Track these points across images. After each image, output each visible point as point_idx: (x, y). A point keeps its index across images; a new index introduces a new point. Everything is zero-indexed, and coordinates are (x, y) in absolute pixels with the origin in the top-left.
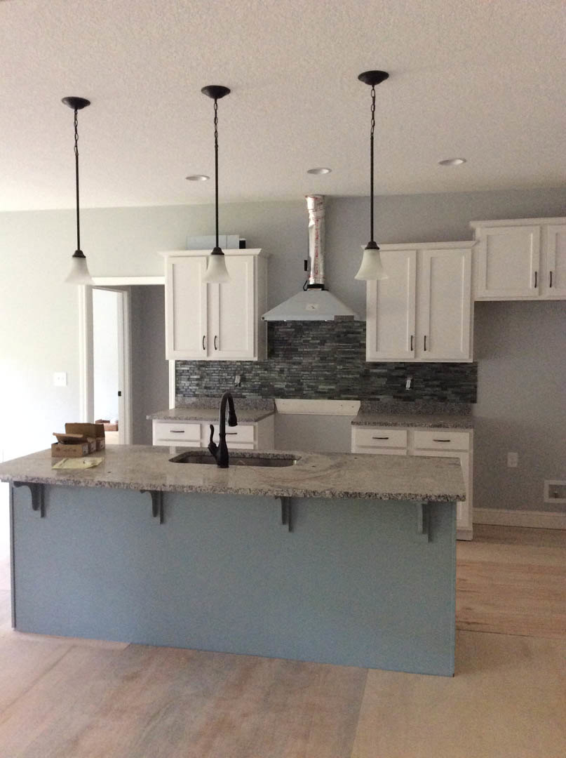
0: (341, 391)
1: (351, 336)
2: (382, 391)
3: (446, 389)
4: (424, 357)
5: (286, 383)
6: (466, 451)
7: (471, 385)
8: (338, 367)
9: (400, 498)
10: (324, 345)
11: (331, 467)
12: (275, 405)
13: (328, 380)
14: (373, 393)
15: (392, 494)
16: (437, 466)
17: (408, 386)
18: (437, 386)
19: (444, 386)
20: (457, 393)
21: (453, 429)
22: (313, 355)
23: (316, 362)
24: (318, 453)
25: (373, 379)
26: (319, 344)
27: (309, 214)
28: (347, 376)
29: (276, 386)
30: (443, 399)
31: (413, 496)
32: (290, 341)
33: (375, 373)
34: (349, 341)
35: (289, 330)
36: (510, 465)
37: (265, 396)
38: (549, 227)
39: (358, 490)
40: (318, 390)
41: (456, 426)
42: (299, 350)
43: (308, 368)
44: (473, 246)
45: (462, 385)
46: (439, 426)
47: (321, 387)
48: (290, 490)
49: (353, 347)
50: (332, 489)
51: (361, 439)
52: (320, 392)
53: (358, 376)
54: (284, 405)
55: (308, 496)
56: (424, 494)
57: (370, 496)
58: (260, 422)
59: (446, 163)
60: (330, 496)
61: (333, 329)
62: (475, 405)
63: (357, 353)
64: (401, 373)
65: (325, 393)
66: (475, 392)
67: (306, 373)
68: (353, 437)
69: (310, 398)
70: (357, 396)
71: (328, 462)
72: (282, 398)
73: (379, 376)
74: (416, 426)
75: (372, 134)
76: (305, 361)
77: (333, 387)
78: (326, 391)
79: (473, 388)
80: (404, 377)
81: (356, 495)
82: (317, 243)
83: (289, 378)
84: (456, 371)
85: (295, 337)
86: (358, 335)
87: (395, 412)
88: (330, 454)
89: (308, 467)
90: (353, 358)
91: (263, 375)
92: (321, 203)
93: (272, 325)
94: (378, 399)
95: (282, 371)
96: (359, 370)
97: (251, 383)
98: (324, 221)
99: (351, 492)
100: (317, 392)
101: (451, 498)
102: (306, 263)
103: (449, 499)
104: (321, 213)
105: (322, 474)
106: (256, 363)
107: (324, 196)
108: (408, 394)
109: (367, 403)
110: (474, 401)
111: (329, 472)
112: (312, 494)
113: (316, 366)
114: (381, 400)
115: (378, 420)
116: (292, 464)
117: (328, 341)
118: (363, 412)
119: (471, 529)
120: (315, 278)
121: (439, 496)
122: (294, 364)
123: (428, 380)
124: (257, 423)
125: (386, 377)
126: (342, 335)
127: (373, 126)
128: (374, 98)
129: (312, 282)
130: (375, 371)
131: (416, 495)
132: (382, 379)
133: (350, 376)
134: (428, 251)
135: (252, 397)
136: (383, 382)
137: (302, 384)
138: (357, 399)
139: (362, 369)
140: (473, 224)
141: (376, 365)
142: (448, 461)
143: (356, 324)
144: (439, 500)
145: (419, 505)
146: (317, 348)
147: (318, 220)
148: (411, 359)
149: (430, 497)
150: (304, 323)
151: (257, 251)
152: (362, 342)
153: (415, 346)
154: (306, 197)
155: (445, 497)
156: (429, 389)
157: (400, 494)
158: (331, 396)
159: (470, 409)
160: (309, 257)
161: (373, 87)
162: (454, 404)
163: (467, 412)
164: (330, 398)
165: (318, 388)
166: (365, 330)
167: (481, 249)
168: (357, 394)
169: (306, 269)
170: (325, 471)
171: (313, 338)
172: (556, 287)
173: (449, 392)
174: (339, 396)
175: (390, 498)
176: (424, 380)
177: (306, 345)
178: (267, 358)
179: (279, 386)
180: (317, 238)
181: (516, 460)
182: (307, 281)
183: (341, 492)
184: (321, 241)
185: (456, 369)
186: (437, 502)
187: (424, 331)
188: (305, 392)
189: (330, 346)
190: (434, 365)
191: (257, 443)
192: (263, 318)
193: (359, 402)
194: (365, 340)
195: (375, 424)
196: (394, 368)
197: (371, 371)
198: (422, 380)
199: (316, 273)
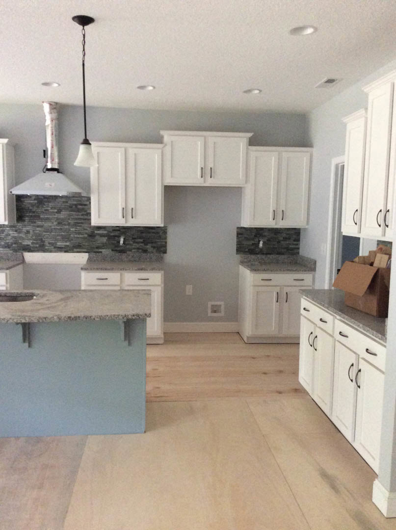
0: (73, 246)
1: (80, 207)
2: (103, 246)
3: (147, 245)
4: (132, 223)
5: (31, 241)
6: (159, 285)
7: (162, 242)
8: (71, 229)
9: (107, 318)
10: (60, 213)
11: (62, 300)
12: (23, 257)
13: (64, 238)
14: (97, 248)
15: (102, 316)
16: (135, 296)
17: (122, 242)
18: (142, 243)
19: (146, 242)
20: (154, 247)
21: (151, 271)
22: (52, 221)
23: (54, 226)
24: (52, 291)
25: (97, 237)
26: (56, 212)
27: (45, 116)
28: (78, 236)
29: (23, 243)
30: (145, 251)
31: (117, 317)
32: (34, 210)
33: (98, 234)
34: (78, 210)
35: (32, 202)
36: (187, 293)
37: (15, 251)
38: (210, 138)
39: (78, 314)
40: (57, 246)
41: (153, 269)
42: (41, 217)
43: (49, 230)
44: (163, 147)
45: (158, 242)
46: (142, 269)
47: (58, 244)
48: (27, 318)
49: (82, 215)
50: (59, 315)
51: (88, 280)
52: (58, 248)
53: (86, 236)
54: (30, 257)
55: (41, 321)
56: (124, 314)
57: (86, 318)
58: (11, 270)
59: (142, 87)
60: (58, 320)
61: (67, 202)
62: (165, 254)
63: (85, 219)
64: (117, 233)
65: (62, 248)
66: (165, 246)
67: (48, 233)
68: (83, 279)
69: (51, 252)
70: (86, 250)
71: (60, 296)
72: (29, 252)
73: (102, 236)
74: (126, 270)
75: (83, 61)
76: (47, 224)
77: (68, 244)
78: (63, 246)
79: (164, 243)
80: (119, 237)
81: (76, 318)
82: (52, 138)
83: (34, 237)
84: (153, 233)
85: (38, 207)
86: (86, 207)
87: (113, 261)
88: (61, 291)
89: (44, 300)
90: (82, 223)
91: (14, 235)
92: (55, 108)
93: (19, 198)
94: (101, 252)
95: (28, 232)
96: (87, 231)
97: (4, 241)
98: (57, 121)
99: (73, 316)
100: (55, 248)
101: (141, 316)
102: (45, 152)
103: (140, 316)
104: (55, 115)
105: (53, 305)
106: (7, 226)
107: (56, 103)
108: (122, 248)
109: (93, 255)
110: (165, 252)
111: (58, 303)
112: (44, 320)
113: (55, 228)
114: (103, 252)
115: (100, 266)
116: (32, 299)
117: (63, 210)
118: (90, 261)
119: (163, 336)
120: (52, 163)
121: (134, 316)
122: (38, 226)
123: (135, 238)
124: (8, 271)
125: (106, 236)
126: (74, 207)
127: (84, 56)
128: (84, 35)
129: (49, 166)
130: (98, 232)
131: (118, 315)
132: (103, 238)
133: (81, 236)
134: (134, 149)
135: (5, 252)
136: (105, 240)
137: (44, 242)
138: (86, 252)
139: (89, 231)
140: (162, 132)
141: (99, 228)
142: (144, 292)
143: (83, 199)
144: (134, 318)
145: (121, 322)
146: (55, 215)
147: (52, 121)
148: (123, 224)
149: (128, 316)
150: (44, 197)
151: (5, 141)
152: (88, 211)
153: (126, 215)
154: (43, 102)
155: (138, 315)
156: (136, 244)
157: (107, 316)
158: (66, 250)
159: (162, 257)
160: (47, 149)
161: (83, 27)
162: (152, 254)
163: (160, 260)
164: (66, 252)
165: (56, 244)
166: (90, 203)
167: (168, 149)
168: (86, 249)
169: (45, 157)
170: (55, 303)
171: (52, 208)
172: (214, 178)
173: (149, 246)
174: (73, 250)
175: (100, 319)
176: (133, 239)
177: (46, 213)
178: (16, 223)
179: (26, 243)
180: (52, 134)
181: (191, 291)
182: (46, 166)
183: (65, 317)
184: (56, 136)
185: (153, 231)
186: (132, 319)
187: (131, 205)
188: (47, 248)
189: (65, 214)
190: (139, 229)
191: (8, 285)
192: (11, 192)
193: (87, 254)
194: (90, 210)
195: (97, 269)
196: (111, 230)
197: (96, 232)
198: (131, 238)
199: (52, 160)
